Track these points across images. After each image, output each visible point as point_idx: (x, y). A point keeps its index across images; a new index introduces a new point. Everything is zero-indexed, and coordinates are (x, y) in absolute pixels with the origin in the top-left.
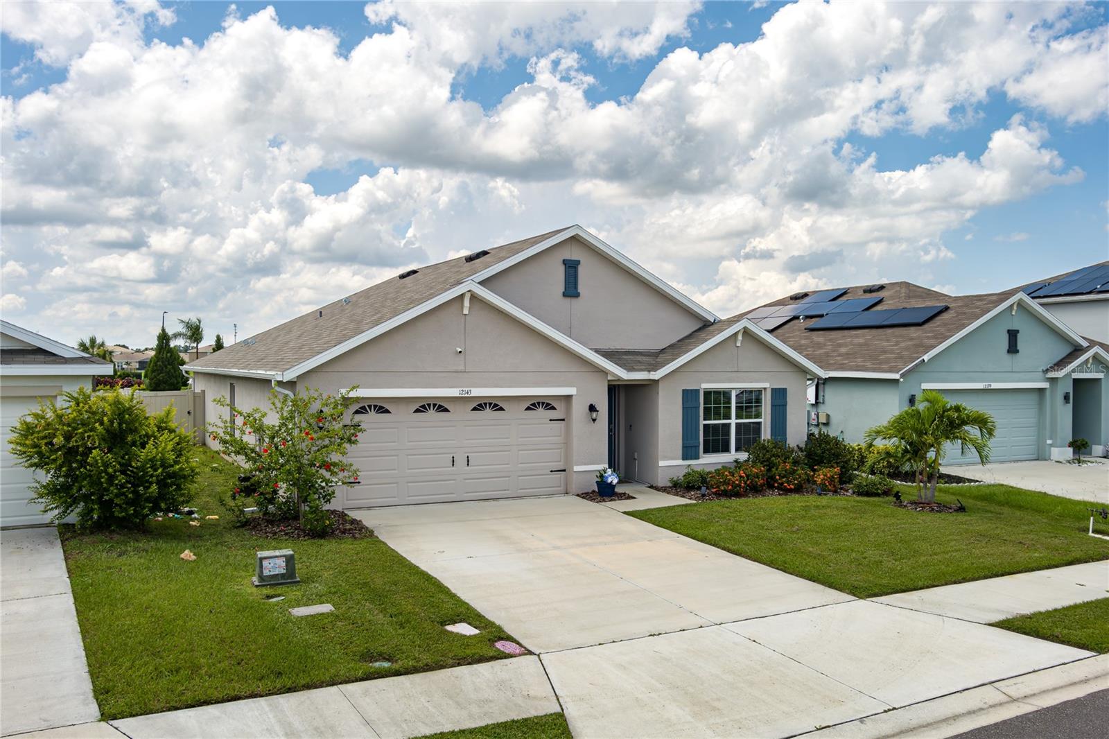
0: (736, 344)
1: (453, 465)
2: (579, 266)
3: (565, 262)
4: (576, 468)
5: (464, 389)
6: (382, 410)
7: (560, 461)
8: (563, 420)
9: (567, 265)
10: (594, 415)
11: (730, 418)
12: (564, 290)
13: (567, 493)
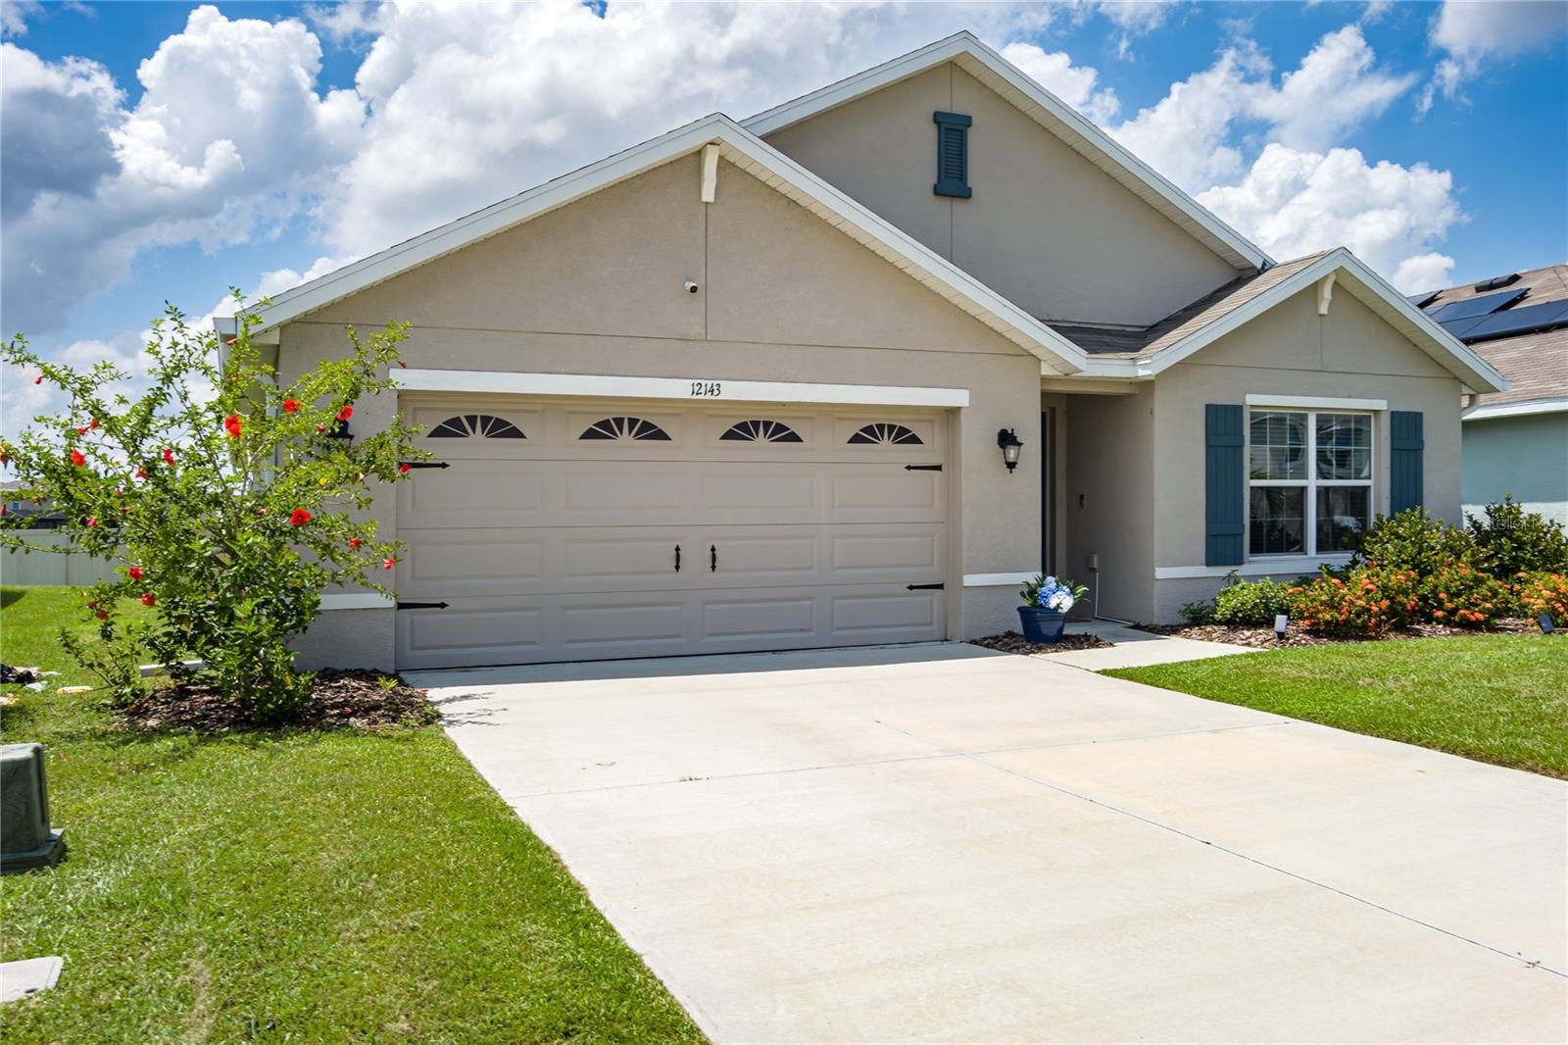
0: (1317, 308)
1: (677, 567)
2: (970, 130)
3: (939, 118)
4: (970, 580)
5: (703, 382)
6: (501, 429)
7: (932, 565)
8: (938, 468)
9: (943, 127)
10: (1012, 453)
11: (1305, 476)
12: (936, 182)
13: (947, 640)
